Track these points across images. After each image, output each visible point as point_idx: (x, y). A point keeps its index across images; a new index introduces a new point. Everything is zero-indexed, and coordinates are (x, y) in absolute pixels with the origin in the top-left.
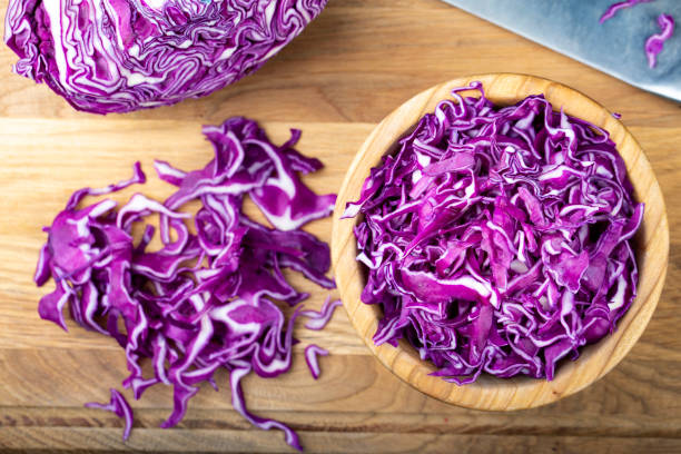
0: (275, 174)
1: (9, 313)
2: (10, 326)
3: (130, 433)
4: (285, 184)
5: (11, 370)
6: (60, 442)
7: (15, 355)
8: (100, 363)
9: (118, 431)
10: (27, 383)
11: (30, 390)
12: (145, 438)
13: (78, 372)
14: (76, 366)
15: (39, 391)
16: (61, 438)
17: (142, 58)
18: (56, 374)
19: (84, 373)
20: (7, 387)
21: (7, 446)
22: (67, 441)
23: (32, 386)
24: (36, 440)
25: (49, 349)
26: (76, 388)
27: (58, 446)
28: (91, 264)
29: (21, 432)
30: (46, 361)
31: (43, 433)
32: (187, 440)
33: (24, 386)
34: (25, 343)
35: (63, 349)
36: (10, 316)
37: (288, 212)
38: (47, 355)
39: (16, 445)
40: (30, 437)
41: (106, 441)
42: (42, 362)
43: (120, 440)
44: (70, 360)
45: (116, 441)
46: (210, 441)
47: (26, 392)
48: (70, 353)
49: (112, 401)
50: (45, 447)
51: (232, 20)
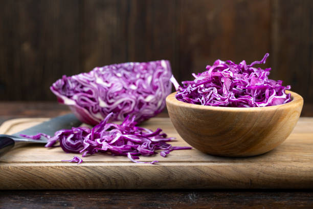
17: (103, 73)
49: (74, 159)
51: (136, 74)
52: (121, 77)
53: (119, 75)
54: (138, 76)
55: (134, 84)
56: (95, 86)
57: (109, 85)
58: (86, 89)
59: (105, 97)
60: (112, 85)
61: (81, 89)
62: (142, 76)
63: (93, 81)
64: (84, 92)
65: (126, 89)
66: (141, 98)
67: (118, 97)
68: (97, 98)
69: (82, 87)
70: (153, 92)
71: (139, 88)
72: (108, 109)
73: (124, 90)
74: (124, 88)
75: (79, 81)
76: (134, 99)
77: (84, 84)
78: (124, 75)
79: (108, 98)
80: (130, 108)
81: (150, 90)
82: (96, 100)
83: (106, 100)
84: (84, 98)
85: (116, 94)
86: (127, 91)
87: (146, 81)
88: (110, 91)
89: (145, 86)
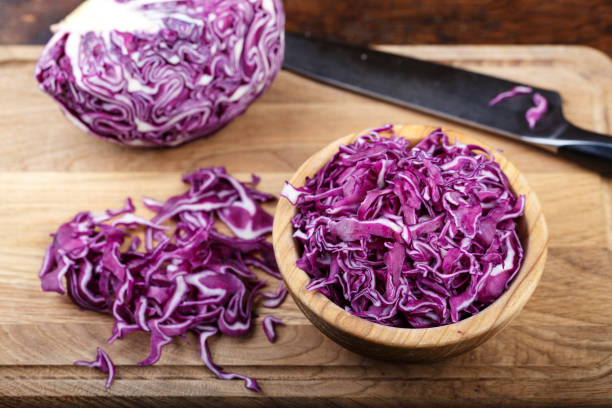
0: (239, 199)
1: (16, 299)
2: (16, 309)
3: (112, 383)
4: (248, 205)
5: (13, 339)
6: (51, 391)
7: (18, 329)
8: (89, 333)
9: (102, 382)
10: (27, 349)
11: (29, 354)
12: (125, 387)
13: (70, 340)
14: (69, 336)
15: (36, 354)
16: (53, 388)
17: (140, 64)
18: (51, 341)
19: (76, 341)
20: (9, 351)
21: (6, 394)
22: (57, 390)
23: (30, 350)
24: (31, 390)
25: (47, 324)
26: (68, 352)
27: (49, 394)
28: (88, 245)
29: (18, 384)
30: (44, 332)
31: (36, 385)
32: (161, 388)
33: (23, 350)
34: (28, 320)
35: (59, 324)
36: (16, 302)
37: (249, 225)
38: (44, 329)
39: (13, 394)
40: (26, 387)
41: (91, 390)
42: (40, 333)
43: (102, 388)
44: (64, 332)
45: (100, 390)
46: (181, 388)
47: (24, 354)
48: (64, 327)
49: (98, 358)
50: (37, 395)
51: (209, 48)
52: (179, 64)
53: (174, 60)
54: (213, 50)
55: (207, 71)
56: (126, 100)
57: (155, 91)
58: (108, 107)
59: (147, 116)
60: (161, 88)
61: (98, 107)
62: (223, 46)
63: (120, 92)
64: (104, 111)
65: (190, 90)
66: (222, 98)
67: (175, 112)
68: (133, 120)
69: (100, 102)
70: (247, 79)
71: (216, 78)
72: (155, 132)
73: (186, 91)
74: (185, 87)
75: (93, 94)
76: (208, 106)
77: (103, 99)
78: (186, 57)
79: (153, 116)
80: (201, 122)
81: (241, 75)
82: (131, 122)
83: (150, 120)
84: (104, 121)
85: (169, 108)
86: (192, 95)
87: (232, 57)
88: (157, 104)
89: (229, 71)
